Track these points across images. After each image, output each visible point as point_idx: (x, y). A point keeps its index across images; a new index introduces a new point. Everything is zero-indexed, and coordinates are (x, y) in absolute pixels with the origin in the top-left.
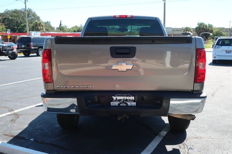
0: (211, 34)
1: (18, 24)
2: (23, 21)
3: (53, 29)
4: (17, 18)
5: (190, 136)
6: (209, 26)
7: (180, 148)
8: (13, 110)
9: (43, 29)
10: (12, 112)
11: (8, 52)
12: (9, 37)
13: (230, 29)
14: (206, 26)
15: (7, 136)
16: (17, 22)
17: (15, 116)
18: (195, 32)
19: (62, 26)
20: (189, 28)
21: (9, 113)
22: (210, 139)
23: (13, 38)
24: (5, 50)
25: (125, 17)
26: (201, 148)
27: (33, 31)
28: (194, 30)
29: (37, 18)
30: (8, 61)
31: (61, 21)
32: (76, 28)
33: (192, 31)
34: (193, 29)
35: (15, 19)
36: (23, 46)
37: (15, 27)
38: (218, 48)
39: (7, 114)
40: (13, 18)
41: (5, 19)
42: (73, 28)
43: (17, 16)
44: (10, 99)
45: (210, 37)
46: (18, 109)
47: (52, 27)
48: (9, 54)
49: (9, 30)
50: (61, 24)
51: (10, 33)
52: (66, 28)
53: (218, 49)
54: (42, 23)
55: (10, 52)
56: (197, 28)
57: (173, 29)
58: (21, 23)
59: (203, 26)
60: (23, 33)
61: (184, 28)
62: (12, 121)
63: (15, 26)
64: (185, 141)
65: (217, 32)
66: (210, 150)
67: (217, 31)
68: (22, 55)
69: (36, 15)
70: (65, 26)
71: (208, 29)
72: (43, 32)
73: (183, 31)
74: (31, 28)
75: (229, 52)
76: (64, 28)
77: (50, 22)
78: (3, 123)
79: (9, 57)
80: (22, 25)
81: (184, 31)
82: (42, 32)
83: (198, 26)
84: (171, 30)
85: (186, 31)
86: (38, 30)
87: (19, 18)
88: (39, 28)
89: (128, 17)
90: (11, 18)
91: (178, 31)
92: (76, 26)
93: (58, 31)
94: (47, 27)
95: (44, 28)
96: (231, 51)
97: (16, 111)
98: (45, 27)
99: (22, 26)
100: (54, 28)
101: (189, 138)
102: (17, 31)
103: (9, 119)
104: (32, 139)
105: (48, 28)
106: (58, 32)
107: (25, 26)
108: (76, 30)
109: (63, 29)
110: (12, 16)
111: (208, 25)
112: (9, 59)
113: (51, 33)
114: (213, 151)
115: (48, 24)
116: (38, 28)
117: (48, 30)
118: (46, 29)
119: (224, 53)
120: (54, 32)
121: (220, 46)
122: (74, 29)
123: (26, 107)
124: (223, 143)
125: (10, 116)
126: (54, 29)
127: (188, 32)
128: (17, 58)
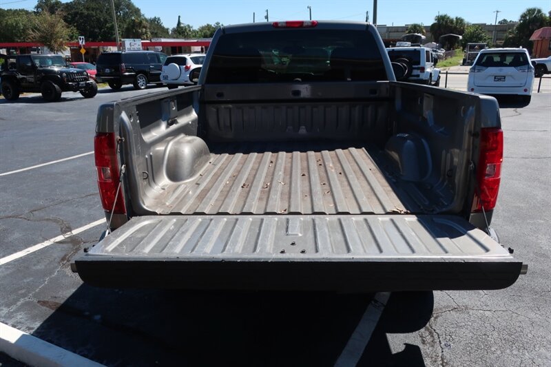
0: (461, 37)
1: (100, 24)
2: (108, 17)
3: (165, 32)
4: (98, 12)
5: (442, 303)
6: (457, 22)
7: (424, 342)
8: (70, 229)
9: (146, 33)
10: (68, 235)
11: (79, 84)
12: (83, 51)
13: (496, 26)
14: (452, 21)
15: (45, 308)
16: (98, 20)
17: (70, 245)
18: (429, 35)
19: (182, 25)
20: (419, 26)
21: (60, 238)
22: (487, 313)
23: (92, 52)
24: (73, 81)
25: (298, 25)
26: (472, 344)
27: (128, 37)
28: (429, 29)
29: (136, 12)
30: (79, 101)
31: (179, 17)
32: (209, 30)
33: (424, 31)
34: (426, 27)
35: (94, 14)
36: (107, 70)
37: (96, 30)
38: (479, 71)
39: (57, 241)
40: (90, 12)
41: (76, 14)
42: (202, 29)
43: (97, 9)
44: (70, 198)
45: (458, 43)
46: (81, 225)
47: (163, 28)
48: (81, 88)
49: (82, 37)
50: (179, 23)
51: (84, 43)
52: (190, 31)
53: (479, 73)
54: (144, 22)
55: (82, 83)
56: (434, 25)
57: (388, 28)
58: (106, 22)
59: (446, 22)
60: (109, 43)
61: (410, 27)
62: (63, 259)
63: (94, 28)
64: (432, 319)
65: (471, 33)
66: (493, 349)
67: (472, 31)
68: (108, 87)
69: (133, 6)
70: (188, 25)
71: (455, 28)
72: (147, 40)
73: (407, 32)
74: (124, 30)
75: (499, 80)
76: (186, 29)
77: (159, 19)
78: (43, 267)
79: (81, 92)
80: (108, 25)
81: (409, 32)
82: (144, 39)
83: (436, 22)
84: (385, 30)
85: (415, 32)
86: (137, 36)
87: (102, 12)
88: (140, 31)
89: (304, 25)
90: (86, 12)
91: (397, 32)
92: (208, 25)
93: (175, 36)
94: (154, 29)
95: (148, 30)
96: (505, 77)
97: (75, 232)
98: (150, 29)
99: (107, 28)
100: (168, 29)
101: (441, 309)
102: (100, 37)
103: (58, 254)
104: (98, 317)
105: (156, 31)
106: (174, 38)
107: (112, 28)
108: (209, 33)
109: (183, 32)
110: (88, 9)
111: (455, 20)
112: (80, 96)
113: (163, 40)
114: (499, 352)
115: (155, 23)
116: (137, 32)
117: (156, 34)
118: (152, 33)
119: (491, 82)
120: (168, 38)
121: (484, 68)
122: (204, 31)
123: (99, 219)
124: (518, 324)
125: (61, 245)
126: (168, 33)
127: (416, 34)
128: (98, 95)
